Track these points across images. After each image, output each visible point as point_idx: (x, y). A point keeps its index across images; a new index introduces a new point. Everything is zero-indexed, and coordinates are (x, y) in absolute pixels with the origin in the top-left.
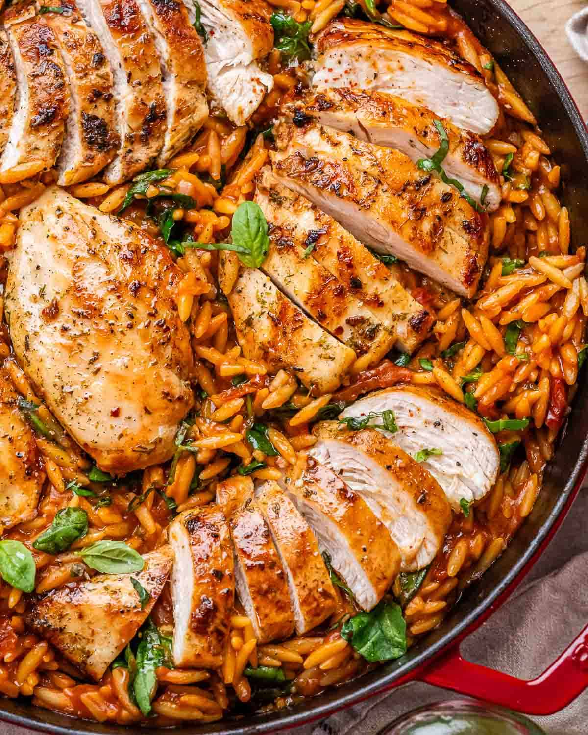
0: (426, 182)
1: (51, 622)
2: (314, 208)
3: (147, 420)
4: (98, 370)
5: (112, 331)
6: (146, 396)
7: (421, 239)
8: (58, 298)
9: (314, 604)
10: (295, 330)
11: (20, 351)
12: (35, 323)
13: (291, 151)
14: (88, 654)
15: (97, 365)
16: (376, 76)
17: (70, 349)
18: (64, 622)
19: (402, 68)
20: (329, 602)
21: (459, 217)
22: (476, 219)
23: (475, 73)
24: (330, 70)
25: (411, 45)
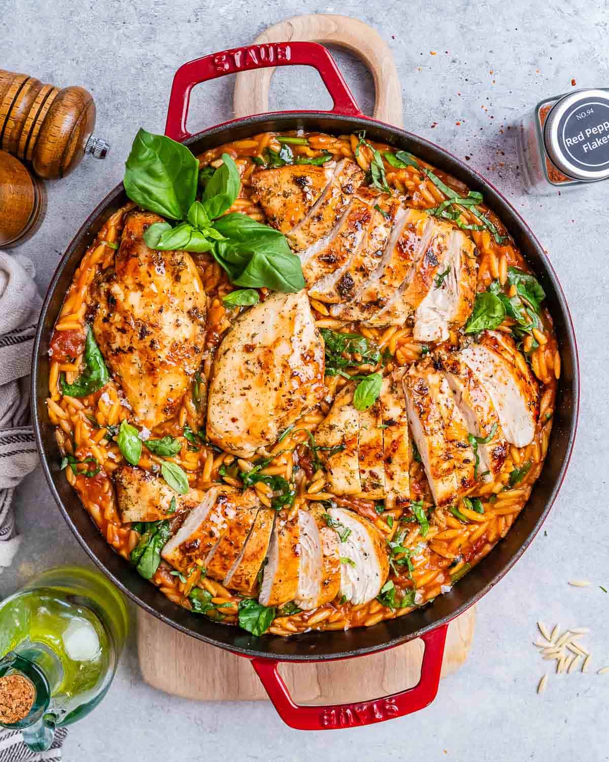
0: (464, 447)
1: (124, 481)
2: (404, 410)
3: (245, 436)
4: (244, 395)
5: (266, 384)
6: (254, 425)
7: (437, 470)
8: (258, 345)
9: (239, 581)
10: (347, 454)
11: (221, 351)
12: (238, 346)
13: (420, 375)
14: (127, 509)
15: (246, 391)
16: (491, 376)
17: (241, 374)
18: (129, 486)
19: (506, 384)
20: (245, 586)
21: (464, 473)
22: (470, 481)
23: (537, 418)
24: (474, 354)
25: (520, 376)
